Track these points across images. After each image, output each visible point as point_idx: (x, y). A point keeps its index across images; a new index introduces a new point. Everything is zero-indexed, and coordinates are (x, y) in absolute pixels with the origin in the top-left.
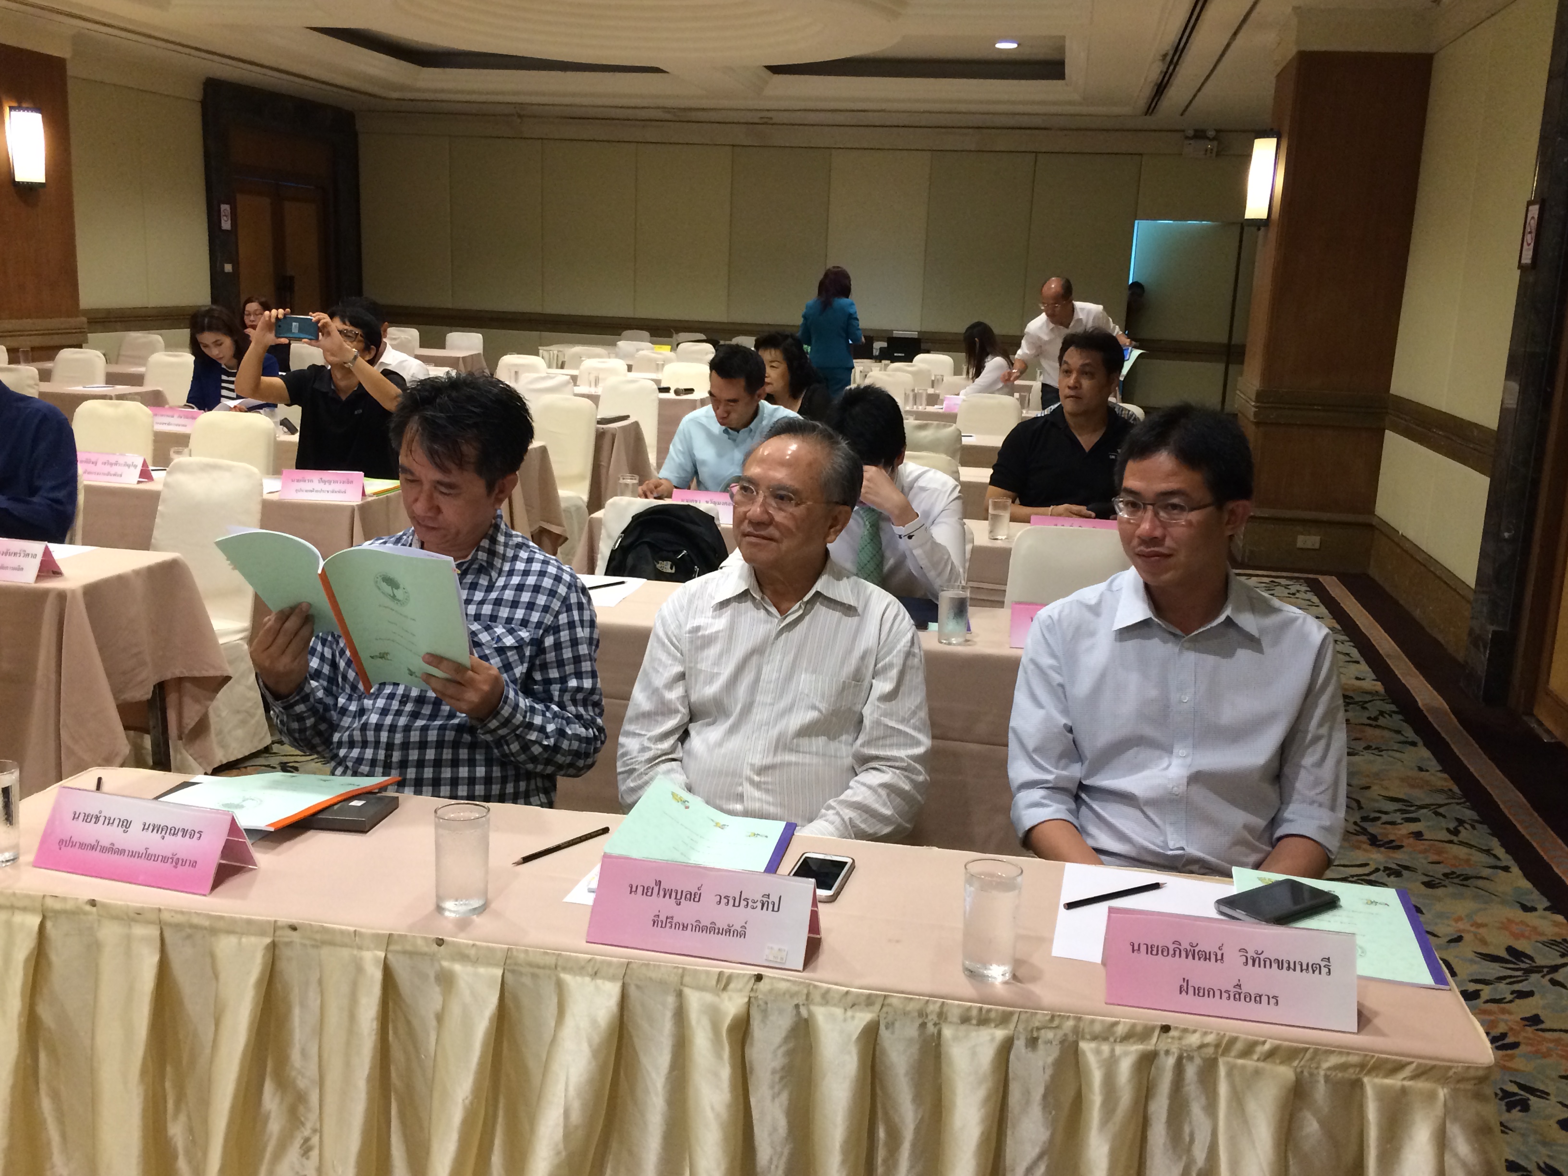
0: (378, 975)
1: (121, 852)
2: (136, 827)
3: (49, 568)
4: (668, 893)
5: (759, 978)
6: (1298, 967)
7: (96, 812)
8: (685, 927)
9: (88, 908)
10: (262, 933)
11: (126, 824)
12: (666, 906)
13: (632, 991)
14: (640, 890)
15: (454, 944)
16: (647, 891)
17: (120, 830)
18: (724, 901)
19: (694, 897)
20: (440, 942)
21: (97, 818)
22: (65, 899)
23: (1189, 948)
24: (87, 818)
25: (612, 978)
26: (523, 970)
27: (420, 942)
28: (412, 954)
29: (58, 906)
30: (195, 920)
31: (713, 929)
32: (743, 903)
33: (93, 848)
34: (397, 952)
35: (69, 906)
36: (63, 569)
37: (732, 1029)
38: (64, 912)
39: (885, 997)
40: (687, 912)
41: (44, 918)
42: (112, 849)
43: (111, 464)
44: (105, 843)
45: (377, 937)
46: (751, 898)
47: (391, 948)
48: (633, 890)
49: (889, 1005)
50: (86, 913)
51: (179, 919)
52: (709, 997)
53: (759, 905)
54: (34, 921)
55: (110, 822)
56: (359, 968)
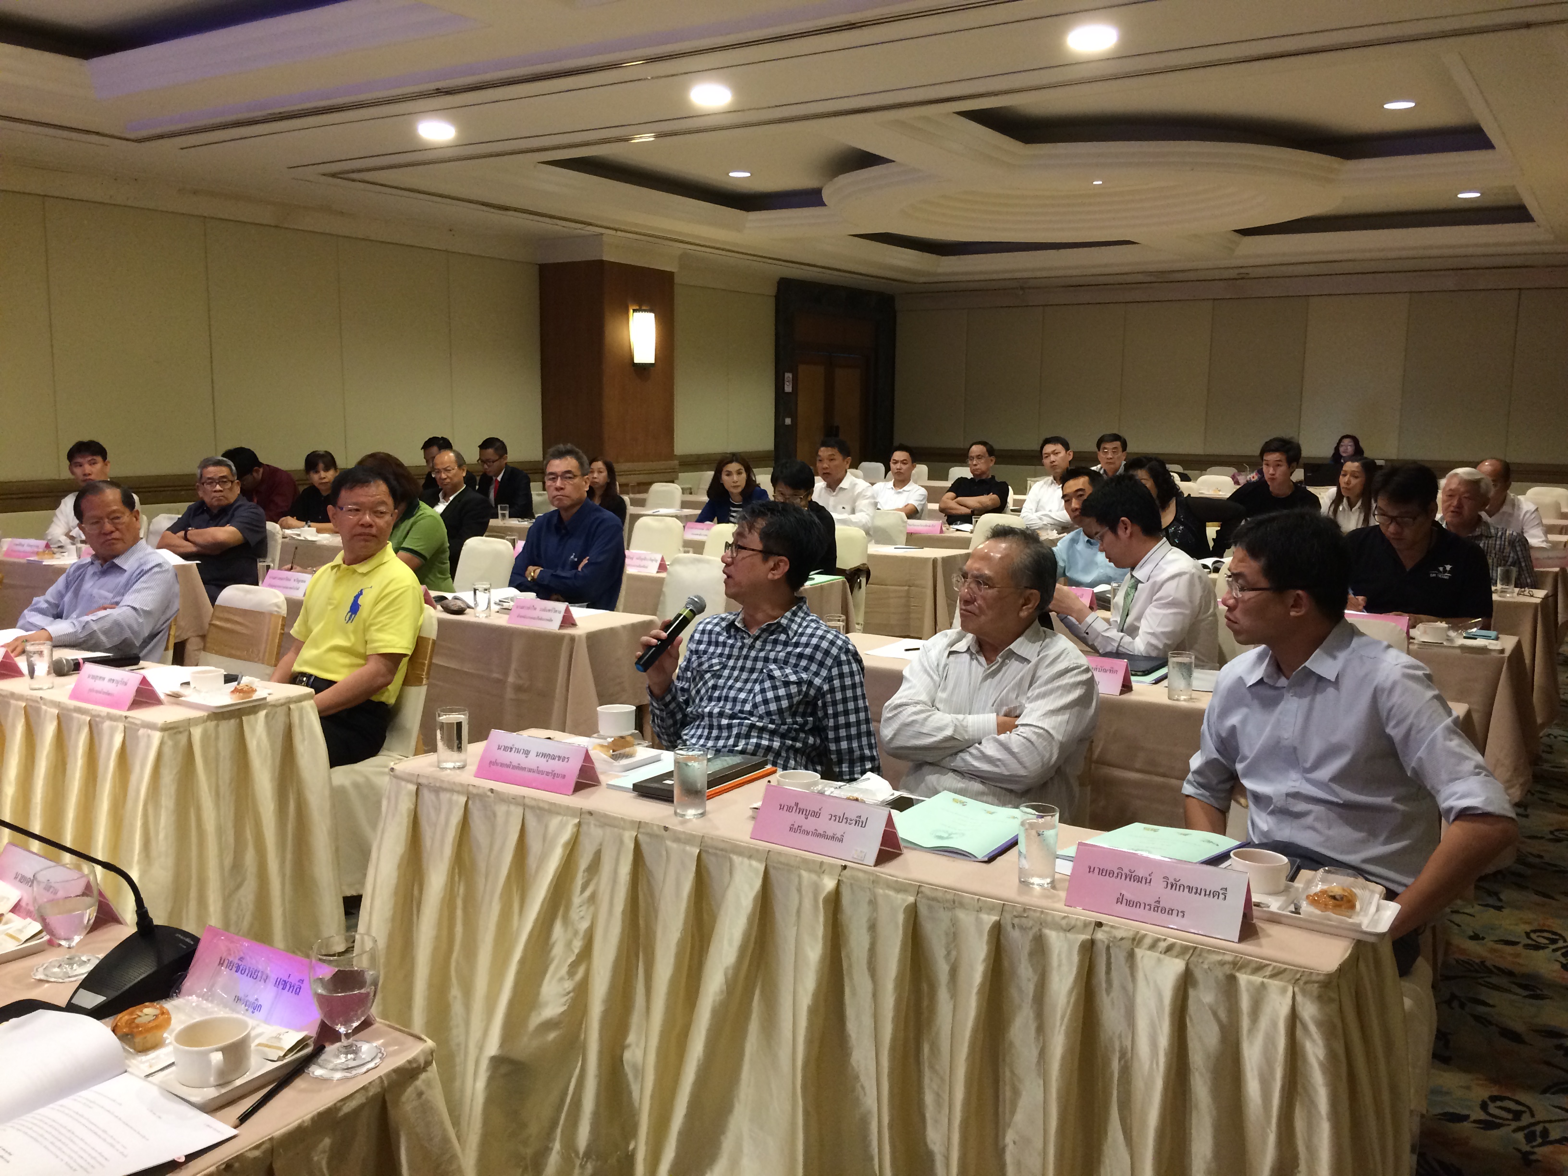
0: (632, 846)
1: (524, 769)
2: (532, 755)
3: (568, 621)
4: (801, 811)
5: (845, 867)
6: (1203, 893)
7: (510, 745)
8: (808, 833)
9: (489, 793)
10: (574, 816)
11: (527, 753)
12: (799, 819)
13: (772, 872)
14: (785, 808)
15: (675, 831)
16: (789, 809)
17: (524, 756)
18: (833, 818)
19: (816, 814)
20: (666, 829)
21: (511, 749)
22: (479, 787)
23: (1128, 873)
24: (506, 749)
25: (760, 861)
26: (710, 850)
27: (655, 828)
28: (651, 835)
29: (475, 791)
30: (541, 805)
31: (824, 836)
32: (845, 820)
33: (508, 766)
34: (643, 833)
35: (480, 791)
36: (578, 622)
37: (826, 900)
38: (477, 795)
39: (920, 886)
40: (810, 824)
41: (468, 798)
42: (518, 767)
43: (642, 559)
44: (515, 763)
45: (633, 822)
46: (849, 818)
47: (641, 830)
48: (781, 807)
49: (922, 892)
50: (489, 797)
51: (533, 803)
52: (814, 877)
53: (854, 822)
54: (463, 799)
55: (518, 751)
56: (621, 842)
